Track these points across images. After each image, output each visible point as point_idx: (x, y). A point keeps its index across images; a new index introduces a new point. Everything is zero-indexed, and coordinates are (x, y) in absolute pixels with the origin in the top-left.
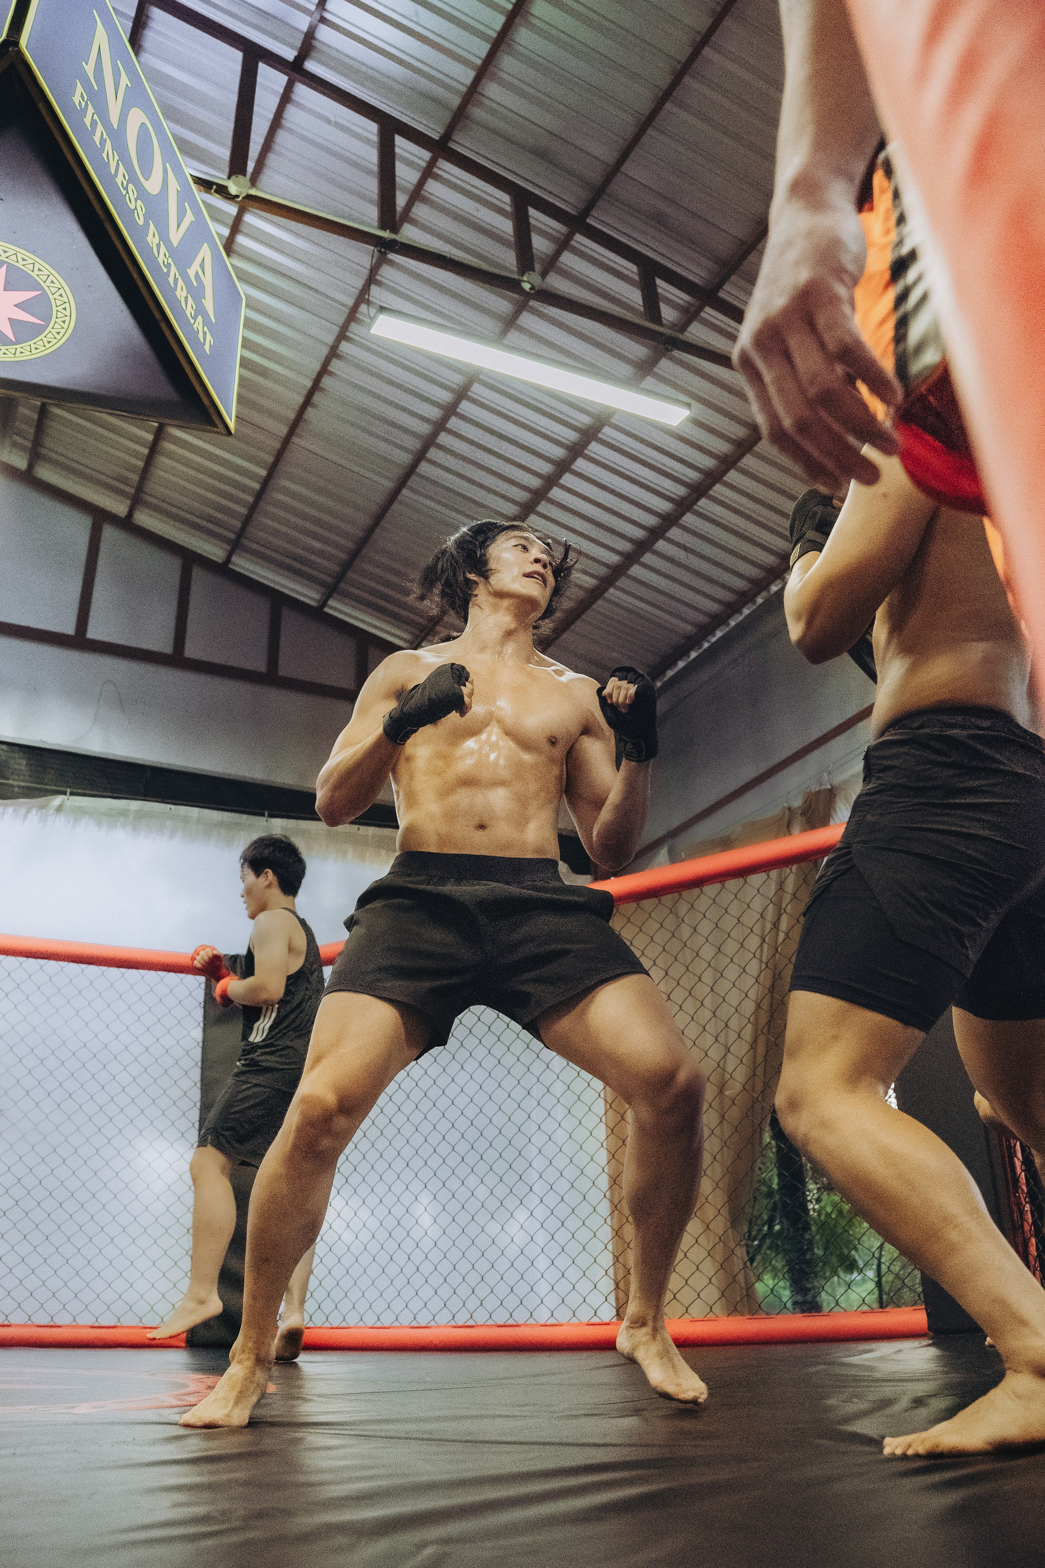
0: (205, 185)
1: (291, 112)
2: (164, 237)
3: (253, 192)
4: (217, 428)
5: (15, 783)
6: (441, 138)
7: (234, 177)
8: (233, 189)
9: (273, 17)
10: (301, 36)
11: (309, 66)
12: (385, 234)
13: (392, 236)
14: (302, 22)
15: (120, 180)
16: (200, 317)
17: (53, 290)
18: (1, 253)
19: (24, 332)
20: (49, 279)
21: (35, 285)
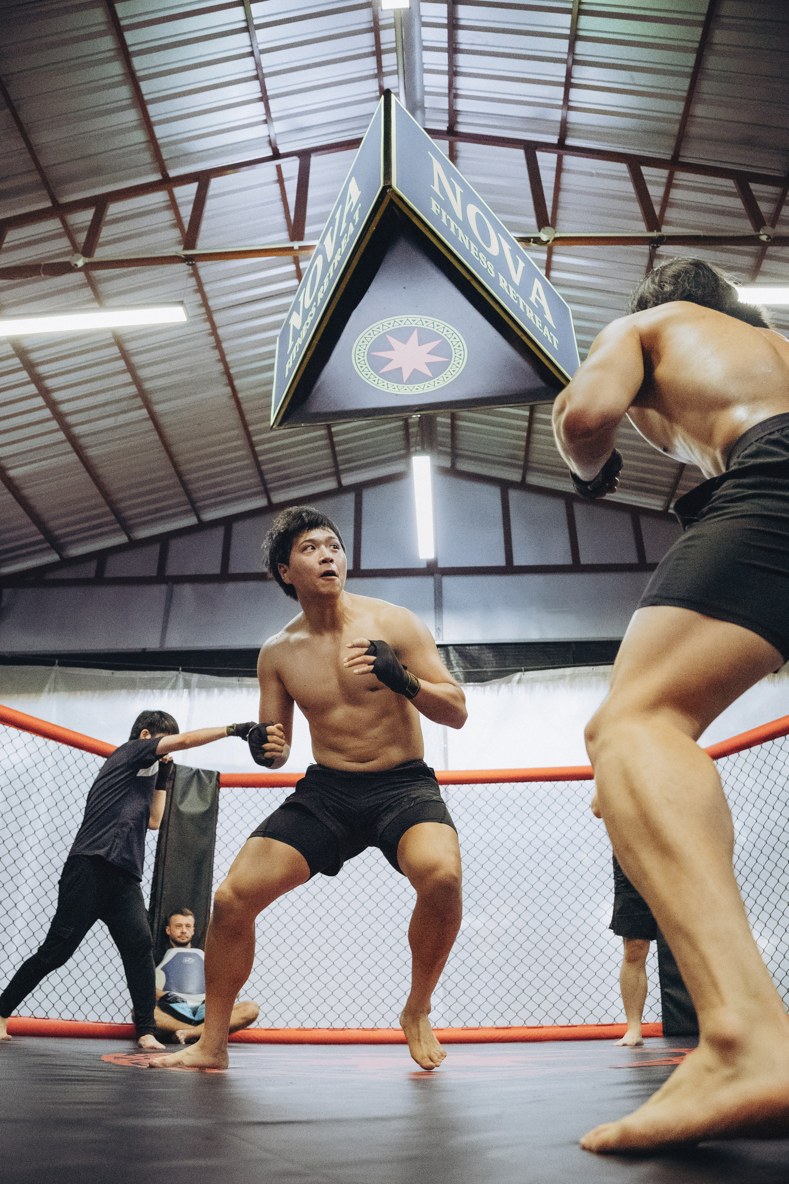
0: (525, 240)
1: (566, 178)
2: (510, 281)
3: (556, 235)
5: (488, 670)
6: (673, 157)
7: (542, 230)
8: (544, 237)
9: (536, 119)
10: (559, 125)
11: (569, 142)
12: (655, 234)
13: (659, 234)
14: (557, 115)
15: (473, 252)
16: (546, 328)
17: (449, 336)
18: (412, 322)
19: (437, 369)
20: (445, 330)
21: (437, 336)
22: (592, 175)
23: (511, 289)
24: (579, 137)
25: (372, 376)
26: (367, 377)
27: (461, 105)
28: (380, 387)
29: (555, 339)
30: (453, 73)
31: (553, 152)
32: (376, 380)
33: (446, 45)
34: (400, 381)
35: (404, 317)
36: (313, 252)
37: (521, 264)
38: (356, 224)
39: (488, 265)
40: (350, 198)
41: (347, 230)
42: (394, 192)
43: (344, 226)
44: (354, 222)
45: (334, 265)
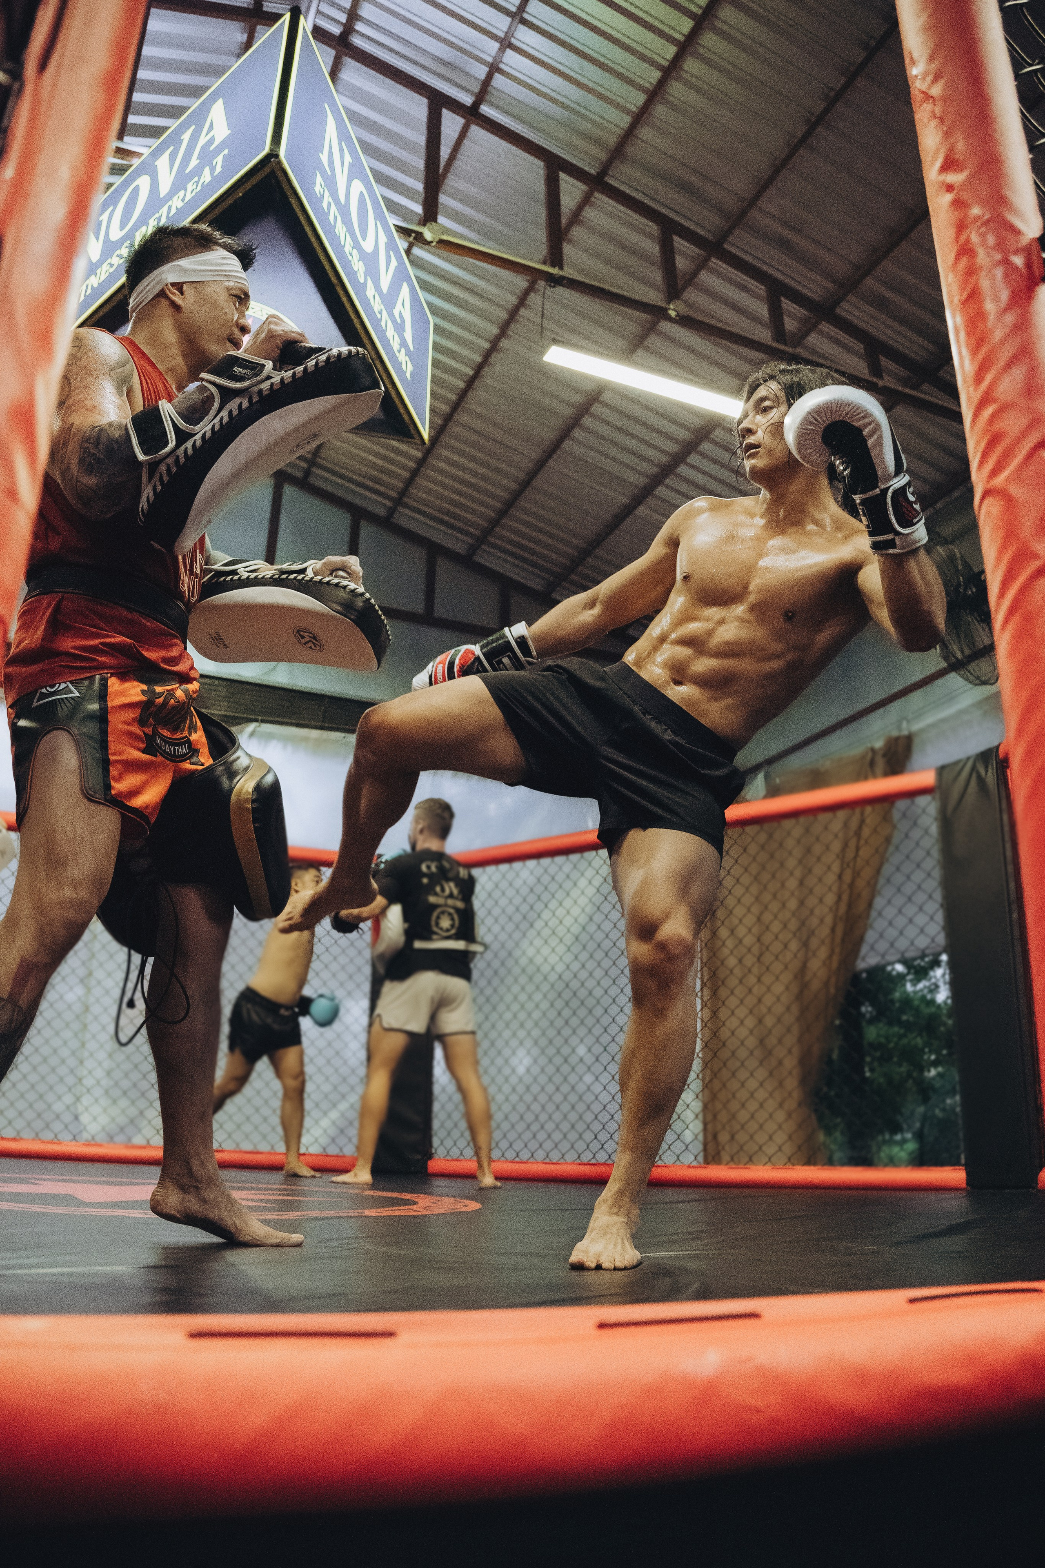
0: (404, 232)
2: (377, 287)
3: (445, 237)
4: (413, 438)
6: (598, 173)
7: (428, 225)
8: (427, 236)
9: (454, 66)
10: (478, 84)
11: (485, 109)
12: (555, 271)
13: (560, 273)
14: (480, 72)
15: (347, 249)
16: (403, 350)
22: (499, 156)
23: (377, 297)
24: (496, 107)
27: (365, 11)
29: (409, 364)
31: (463, 117)
36: (136, 162)
37: (394, 263)
38: (215, 174)
39: (359, 267)
40: (211, 128)
41: (198, 171)
42: (280, 163)
43: (194, 162)
44: (213, 170)
45: (170, 207)
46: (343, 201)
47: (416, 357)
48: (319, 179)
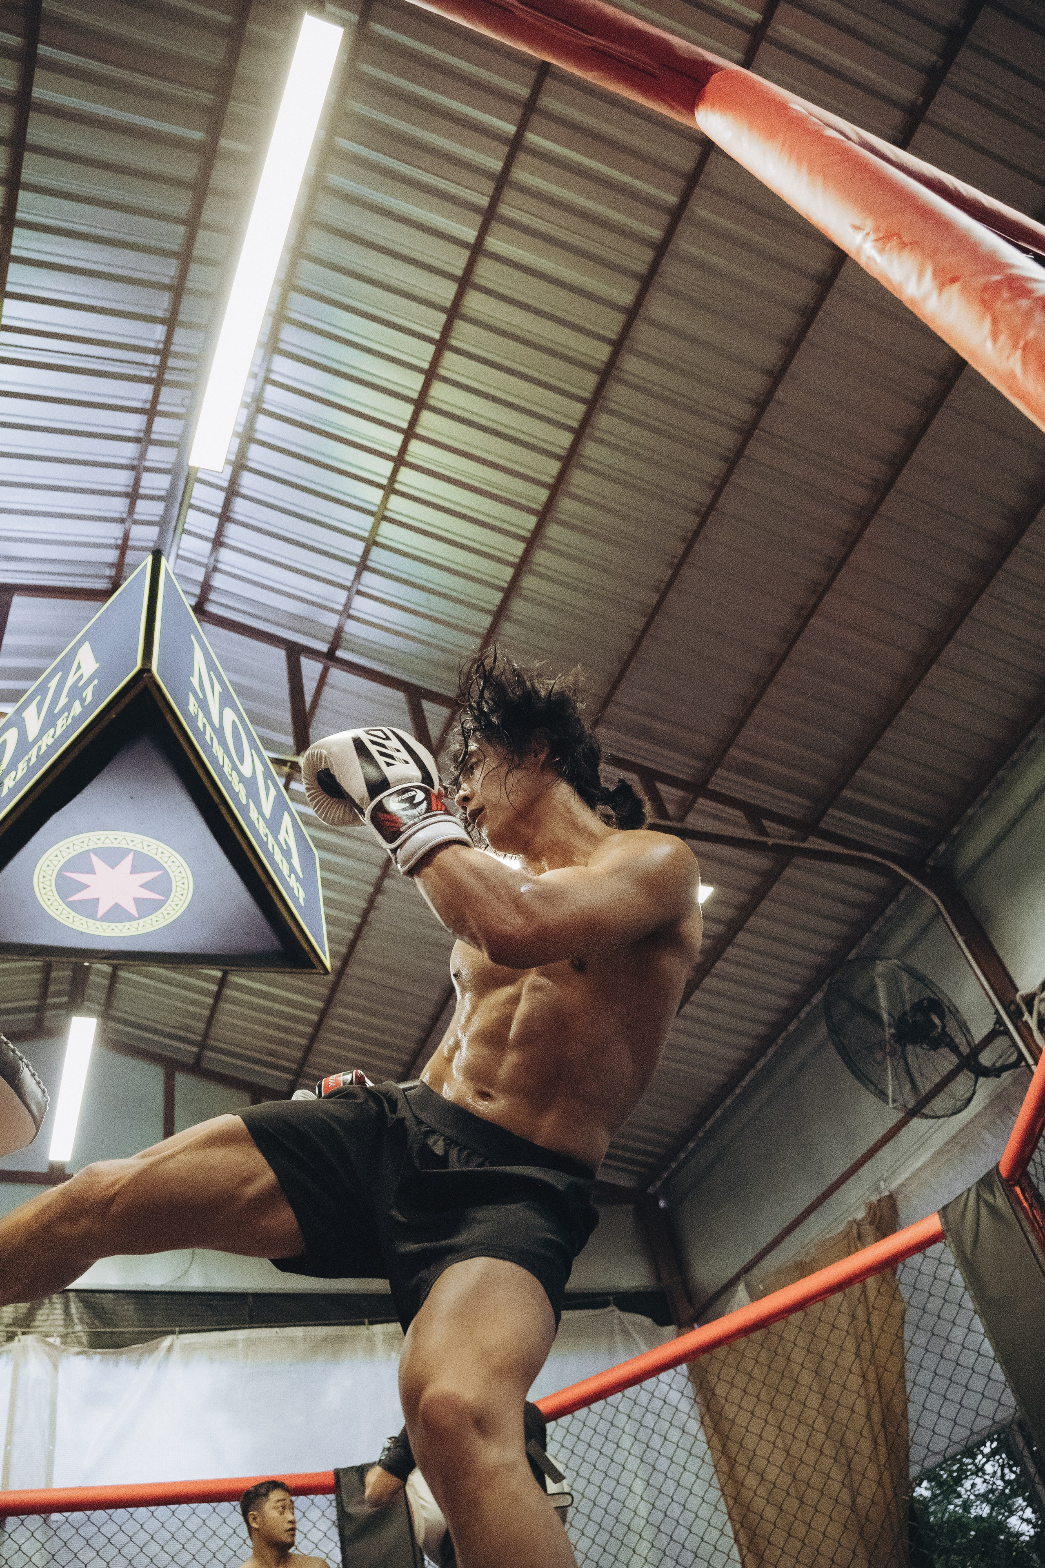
0: (280, 763)
1: (328, 693)
2: (260, 810)
4: (315, 967)
5: (126, 1330)
9: (306, 619)
10: (332, 632)
11: (340, 653)
14: (333, 621)
15: (227, 769)
16: (293, 876)
17: (174, 869)
18: (130, 842)
19: (146, 908)
20: (171, 860)
21: (159, 866)
22: (359, 697)
23: (261, 820)
24: (352, 651)
25: (55, 903)
26: (49, 903)
27: (218, 581)
28: (62, 920)
29: (301, 891)
30: (218, 542)
31: (321, 662)
32: (60, 909)
33: (219, 510)
34: (93, 916)
35: (120, 834)
36: (2, 721)
37: (273, 792)
38: (86, 704)
39: (240, 788)
40: (79, 667)
41: (68, 707)
42: (152, 678)
43: (63, 700)
44: (82, 701)
45: (40, 747)
46: (217, 726)
47: (307, 883)
48: (192, 700)
